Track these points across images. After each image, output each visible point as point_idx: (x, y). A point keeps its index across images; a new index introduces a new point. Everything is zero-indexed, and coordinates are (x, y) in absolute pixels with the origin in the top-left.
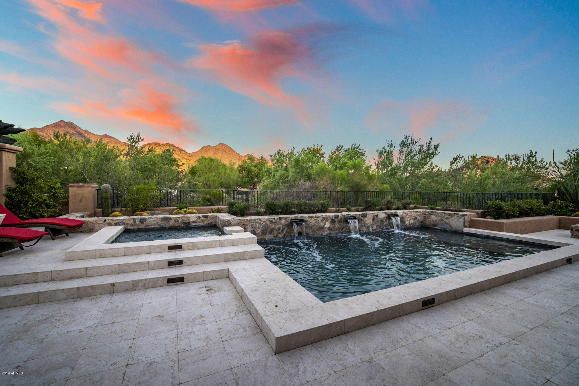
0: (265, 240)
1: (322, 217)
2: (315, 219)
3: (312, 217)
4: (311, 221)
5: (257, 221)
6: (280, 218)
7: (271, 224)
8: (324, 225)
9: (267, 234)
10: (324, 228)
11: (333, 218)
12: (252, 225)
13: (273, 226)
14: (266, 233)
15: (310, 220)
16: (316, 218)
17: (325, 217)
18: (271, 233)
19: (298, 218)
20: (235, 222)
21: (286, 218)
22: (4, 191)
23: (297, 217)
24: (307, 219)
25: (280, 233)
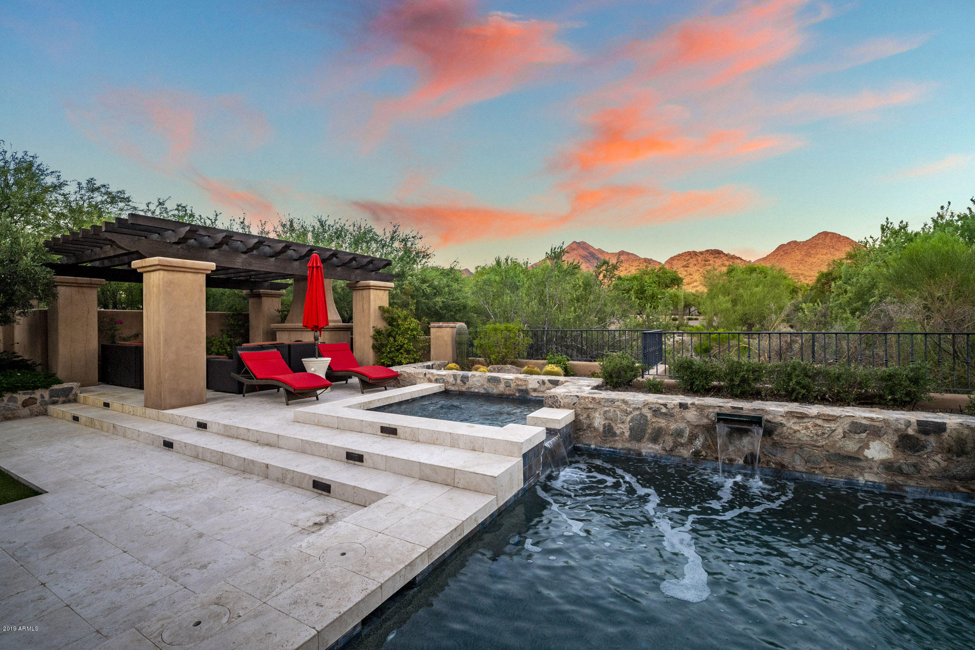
0: (640, 454)
1: (849, 420)
2: (816, 425)
3: (802, 417)
4: (797, 428)
5: (616, 403)
6: (683, 406)
7: (655, 416)
8: (861, 449)
9: (645, 440)
10: (859, 460)
11: (910, 431)
12: (605, 412)
13: (662, 423)
14: (642, 437)
15: (792, 424)
16: (819, 422)
17: (864, 422)
18: (655, 439)
19: (744, 413)
20: (567, 400)
21: (701, 408)
22: (372, 332)
23: (742, 409)
24: (779, 419)
25: (682, 445)
